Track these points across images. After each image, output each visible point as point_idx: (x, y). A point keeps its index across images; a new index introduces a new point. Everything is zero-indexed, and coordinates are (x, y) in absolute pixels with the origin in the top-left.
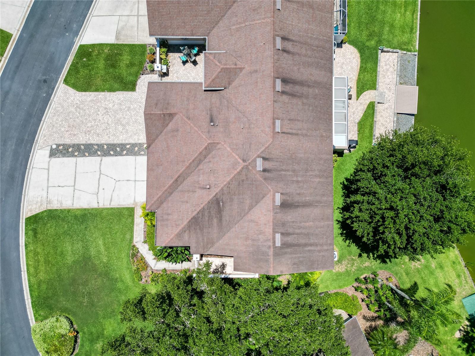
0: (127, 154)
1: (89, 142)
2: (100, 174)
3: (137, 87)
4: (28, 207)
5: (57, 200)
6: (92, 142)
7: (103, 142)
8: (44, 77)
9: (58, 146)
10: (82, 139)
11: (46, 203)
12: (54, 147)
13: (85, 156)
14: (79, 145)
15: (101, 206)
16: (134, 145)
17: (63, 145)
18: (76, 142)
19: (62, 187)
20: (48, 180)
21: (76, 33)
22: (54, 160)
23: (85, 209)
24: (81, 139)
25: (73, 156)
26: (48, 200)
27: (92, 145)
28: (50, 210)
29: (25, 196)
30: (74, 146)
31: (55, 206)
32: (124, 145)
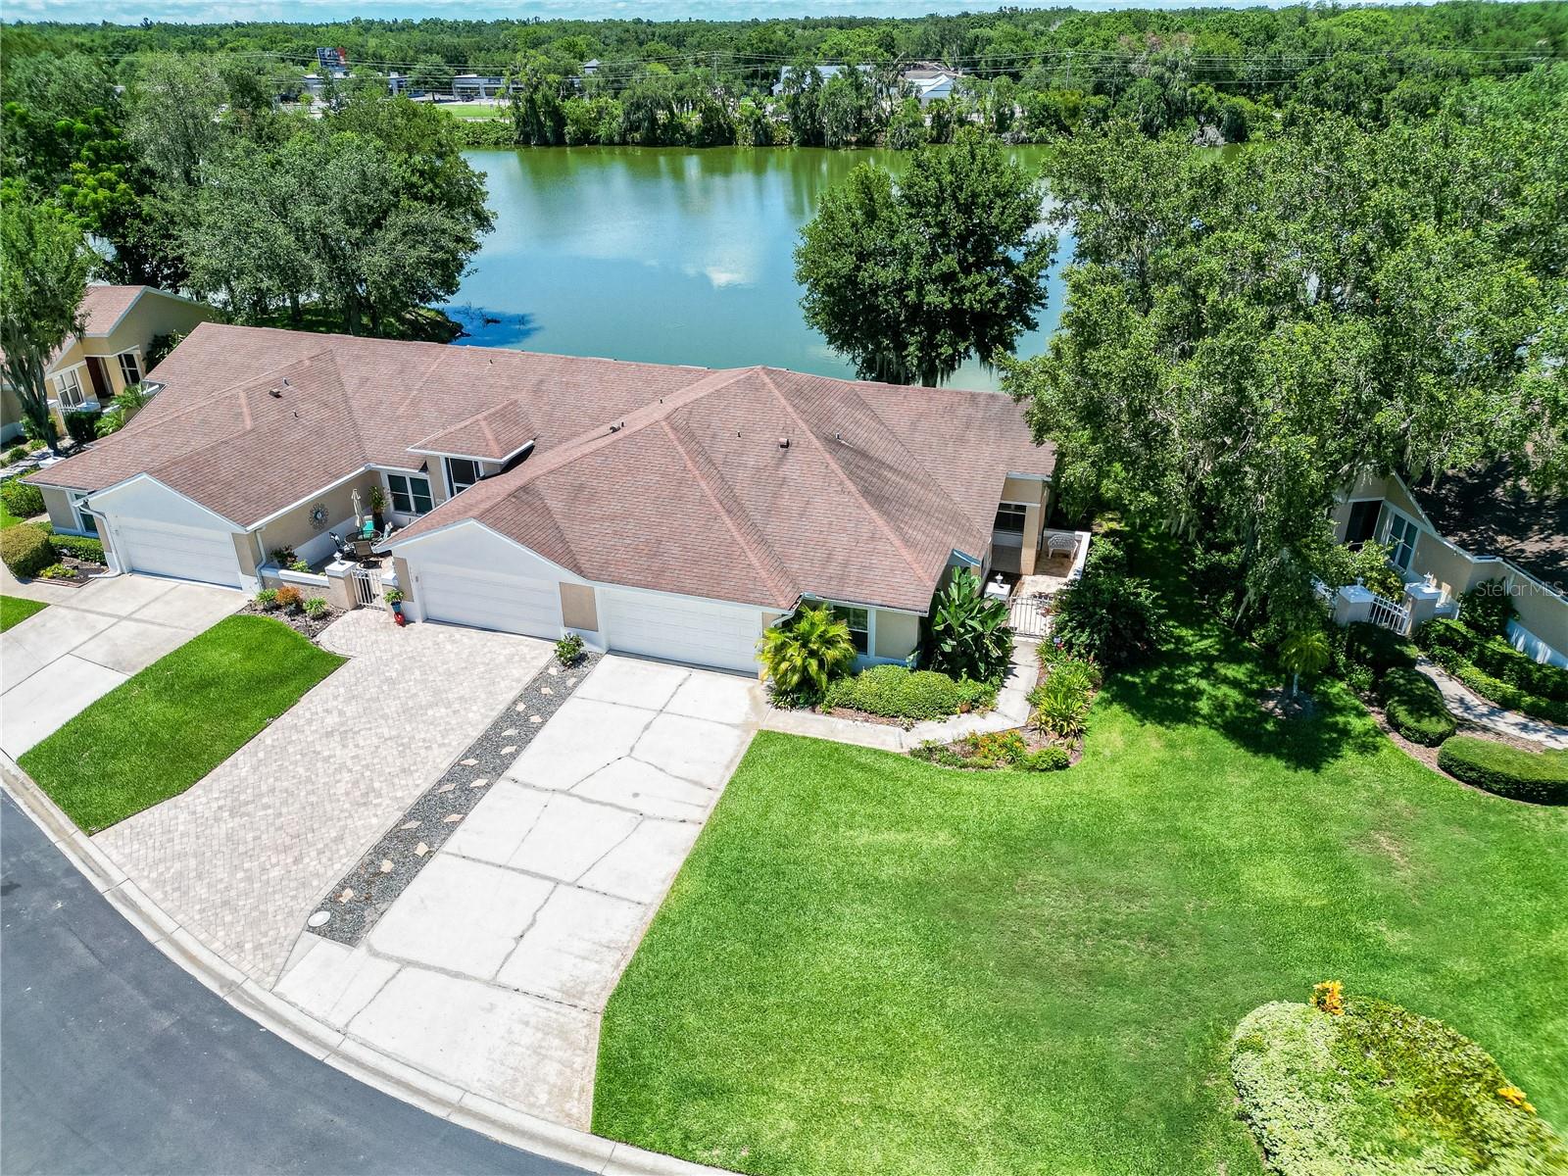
0: (549, 716)
1: (410, 801)
2: (567, 793)
3: (339, 652)
4: (532, 1105)
5: (584, 958)
6: (419, 792)
7: (446, 764)
9: (332, 902)
11: (566, 1010)
12: (322, 919)
13: (452, 828)
14: (393, 835)
15: (703, 816)
16: (528, 695)
17: (343, 885)
18: (371, 840)
19: (532, 925)
20: (457, 975)
22: (378, 931)
23: (690, 863)
24: (374, 821)
25: (420, 863)
26: (559, 996)
29: (462, 1110)
30: (380, 852)
31: (607, 973)
32: (509, 717)
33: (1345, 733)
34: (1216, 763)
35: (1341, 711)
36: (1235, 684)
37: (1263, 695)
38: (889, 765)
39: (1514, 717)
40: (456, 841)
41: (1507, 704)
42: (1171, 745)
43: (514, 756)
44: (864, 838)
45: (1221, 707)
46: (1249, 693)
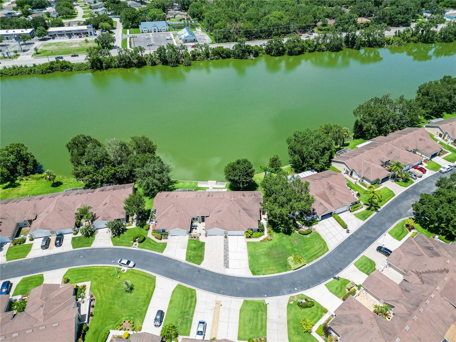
0: (228, 244)
2: (235, 252)
3: (204, 242)
4: (249, 275)
5: (245, 265)
6: (223, 255)
7: (223, 252)
8: (197, 272)
9: (224, 266)
10: (222, 258)
11: (247, 269)
12: (225, 267)
13: (228, 257)
14: (224, 259)
15: (247, 251)
16: (225, 242)
17: (224, 264)
18: (223, 260)
19: (240, 263)
20: (237, 268)
21: (180, 262)
22: (230, 267)
23: (248, 256)
25: (228, 261)
26: (245, 268)
27: (224, 255)
28: (249, 267)
29: (244, 276)
30: (225, 261)
31: (248, 266)
32: (225, 246)
33: (292, 231)
34: (283, 236)
35: (291, 228)
36: (283, 227)
37: (285, 228)
38: (259, 243)
39: (304, 226)
40: (230, 258)
41: (303, 225)
42: (279, 235)
43: (228, 249)
44: (260, 251)
45: (282, 230)
46: (284, 228)
